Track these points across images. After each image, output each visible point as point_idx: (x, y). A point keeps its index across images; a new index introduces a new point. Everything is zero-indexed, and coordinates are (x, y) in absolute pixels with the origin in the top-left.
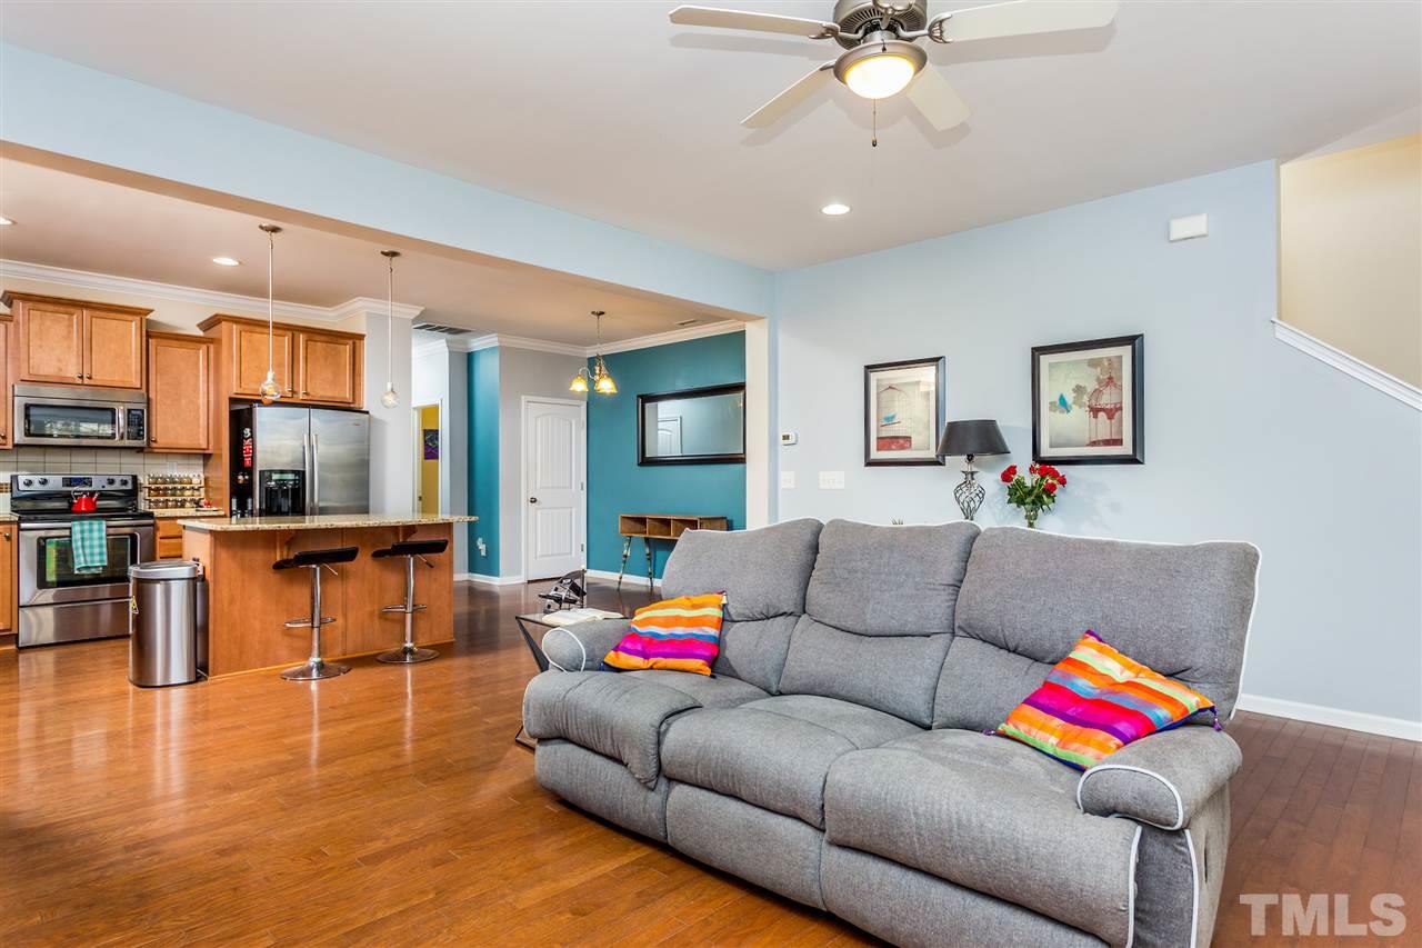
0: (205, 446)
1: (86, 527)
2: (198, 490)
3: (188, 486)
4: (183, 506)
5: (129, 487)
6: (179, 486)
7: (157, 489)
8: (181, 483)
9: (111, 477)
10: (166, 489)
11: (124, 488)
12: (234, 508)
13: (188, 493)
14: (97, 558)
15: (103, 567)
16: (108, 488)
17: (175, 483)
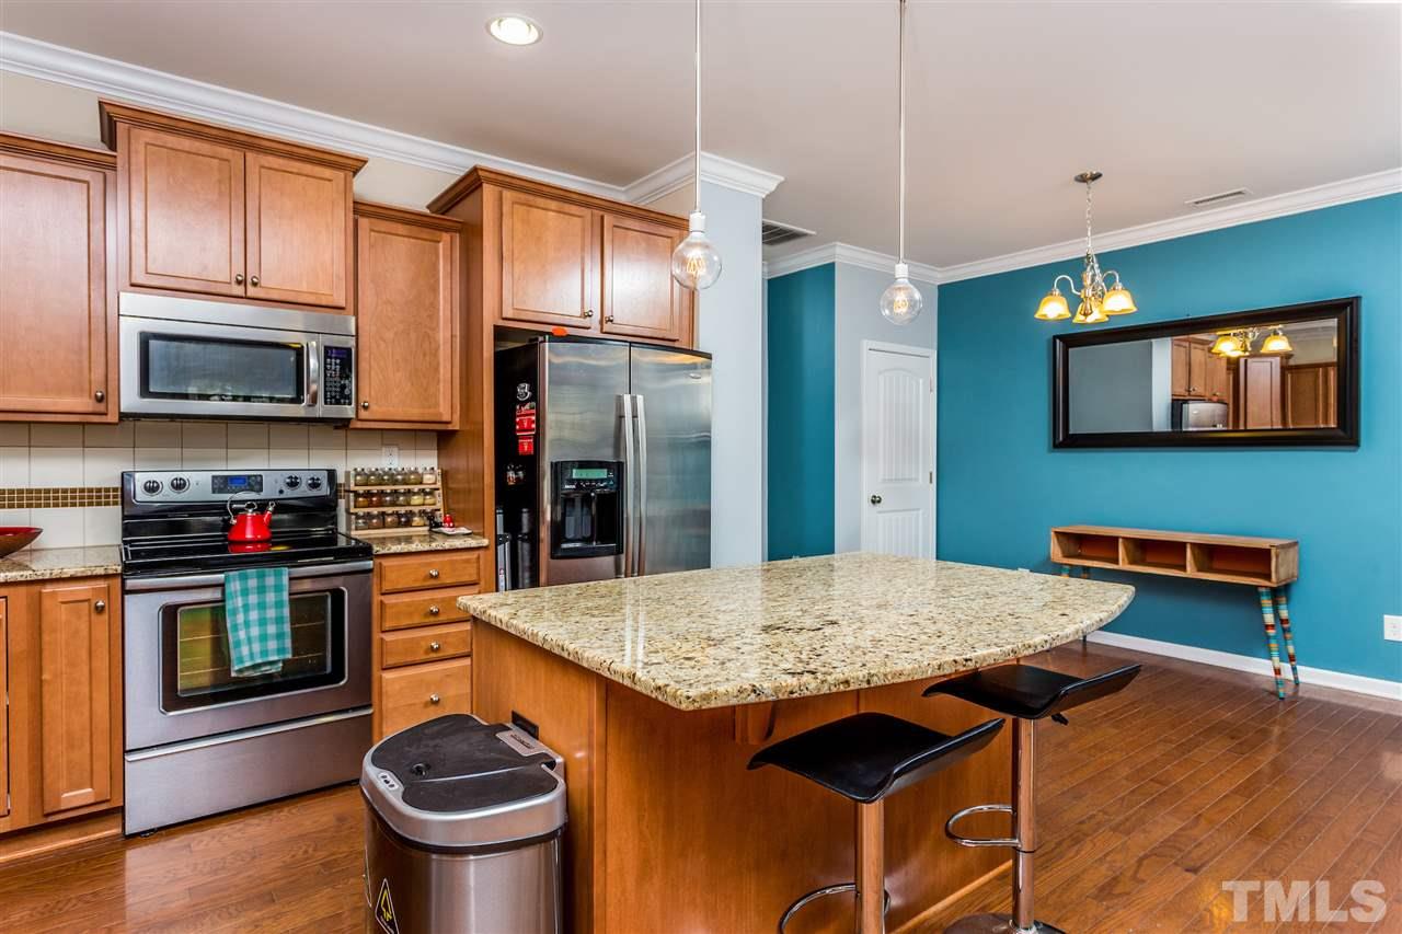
0: (446, 418)
1: (253, 583)
2: (431, 493)
3: (416, 488)
4: (408, 524)
5: (325, 490)
6: (402, 488)
7: (368, 495)
8: (405, 482)
9: (294, 474)
10: (382, 493)
11: (315, 493)
12: (500, 532)
13: (416, 500)
14: (272, 645)
15: (285, 661)
16: (289, 493)
17: (396, 482)
